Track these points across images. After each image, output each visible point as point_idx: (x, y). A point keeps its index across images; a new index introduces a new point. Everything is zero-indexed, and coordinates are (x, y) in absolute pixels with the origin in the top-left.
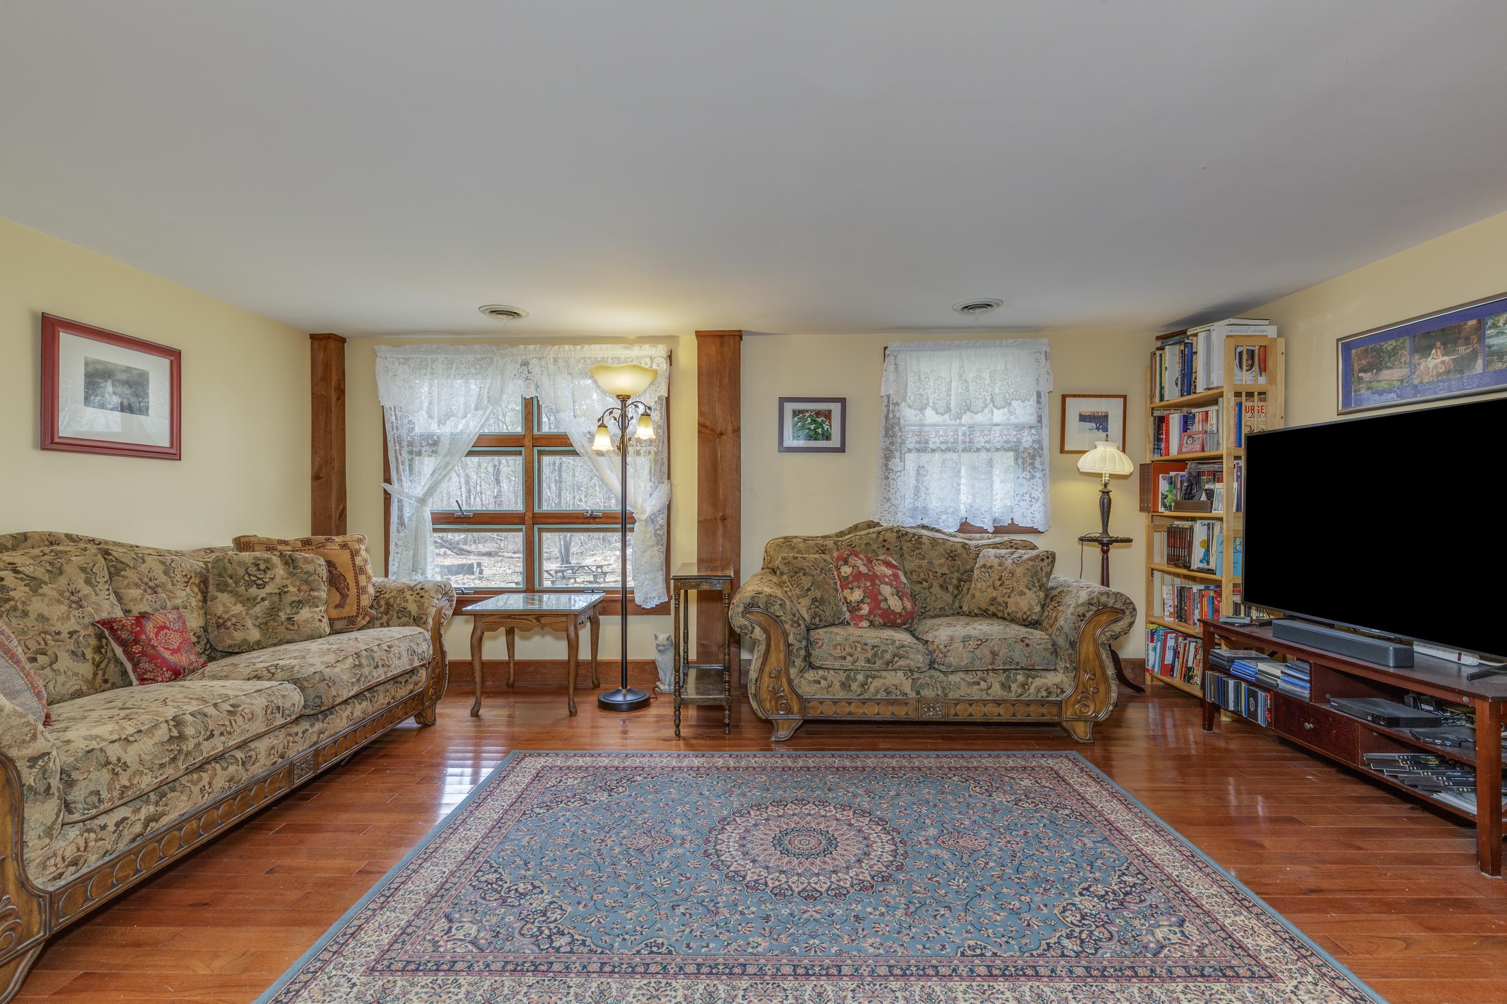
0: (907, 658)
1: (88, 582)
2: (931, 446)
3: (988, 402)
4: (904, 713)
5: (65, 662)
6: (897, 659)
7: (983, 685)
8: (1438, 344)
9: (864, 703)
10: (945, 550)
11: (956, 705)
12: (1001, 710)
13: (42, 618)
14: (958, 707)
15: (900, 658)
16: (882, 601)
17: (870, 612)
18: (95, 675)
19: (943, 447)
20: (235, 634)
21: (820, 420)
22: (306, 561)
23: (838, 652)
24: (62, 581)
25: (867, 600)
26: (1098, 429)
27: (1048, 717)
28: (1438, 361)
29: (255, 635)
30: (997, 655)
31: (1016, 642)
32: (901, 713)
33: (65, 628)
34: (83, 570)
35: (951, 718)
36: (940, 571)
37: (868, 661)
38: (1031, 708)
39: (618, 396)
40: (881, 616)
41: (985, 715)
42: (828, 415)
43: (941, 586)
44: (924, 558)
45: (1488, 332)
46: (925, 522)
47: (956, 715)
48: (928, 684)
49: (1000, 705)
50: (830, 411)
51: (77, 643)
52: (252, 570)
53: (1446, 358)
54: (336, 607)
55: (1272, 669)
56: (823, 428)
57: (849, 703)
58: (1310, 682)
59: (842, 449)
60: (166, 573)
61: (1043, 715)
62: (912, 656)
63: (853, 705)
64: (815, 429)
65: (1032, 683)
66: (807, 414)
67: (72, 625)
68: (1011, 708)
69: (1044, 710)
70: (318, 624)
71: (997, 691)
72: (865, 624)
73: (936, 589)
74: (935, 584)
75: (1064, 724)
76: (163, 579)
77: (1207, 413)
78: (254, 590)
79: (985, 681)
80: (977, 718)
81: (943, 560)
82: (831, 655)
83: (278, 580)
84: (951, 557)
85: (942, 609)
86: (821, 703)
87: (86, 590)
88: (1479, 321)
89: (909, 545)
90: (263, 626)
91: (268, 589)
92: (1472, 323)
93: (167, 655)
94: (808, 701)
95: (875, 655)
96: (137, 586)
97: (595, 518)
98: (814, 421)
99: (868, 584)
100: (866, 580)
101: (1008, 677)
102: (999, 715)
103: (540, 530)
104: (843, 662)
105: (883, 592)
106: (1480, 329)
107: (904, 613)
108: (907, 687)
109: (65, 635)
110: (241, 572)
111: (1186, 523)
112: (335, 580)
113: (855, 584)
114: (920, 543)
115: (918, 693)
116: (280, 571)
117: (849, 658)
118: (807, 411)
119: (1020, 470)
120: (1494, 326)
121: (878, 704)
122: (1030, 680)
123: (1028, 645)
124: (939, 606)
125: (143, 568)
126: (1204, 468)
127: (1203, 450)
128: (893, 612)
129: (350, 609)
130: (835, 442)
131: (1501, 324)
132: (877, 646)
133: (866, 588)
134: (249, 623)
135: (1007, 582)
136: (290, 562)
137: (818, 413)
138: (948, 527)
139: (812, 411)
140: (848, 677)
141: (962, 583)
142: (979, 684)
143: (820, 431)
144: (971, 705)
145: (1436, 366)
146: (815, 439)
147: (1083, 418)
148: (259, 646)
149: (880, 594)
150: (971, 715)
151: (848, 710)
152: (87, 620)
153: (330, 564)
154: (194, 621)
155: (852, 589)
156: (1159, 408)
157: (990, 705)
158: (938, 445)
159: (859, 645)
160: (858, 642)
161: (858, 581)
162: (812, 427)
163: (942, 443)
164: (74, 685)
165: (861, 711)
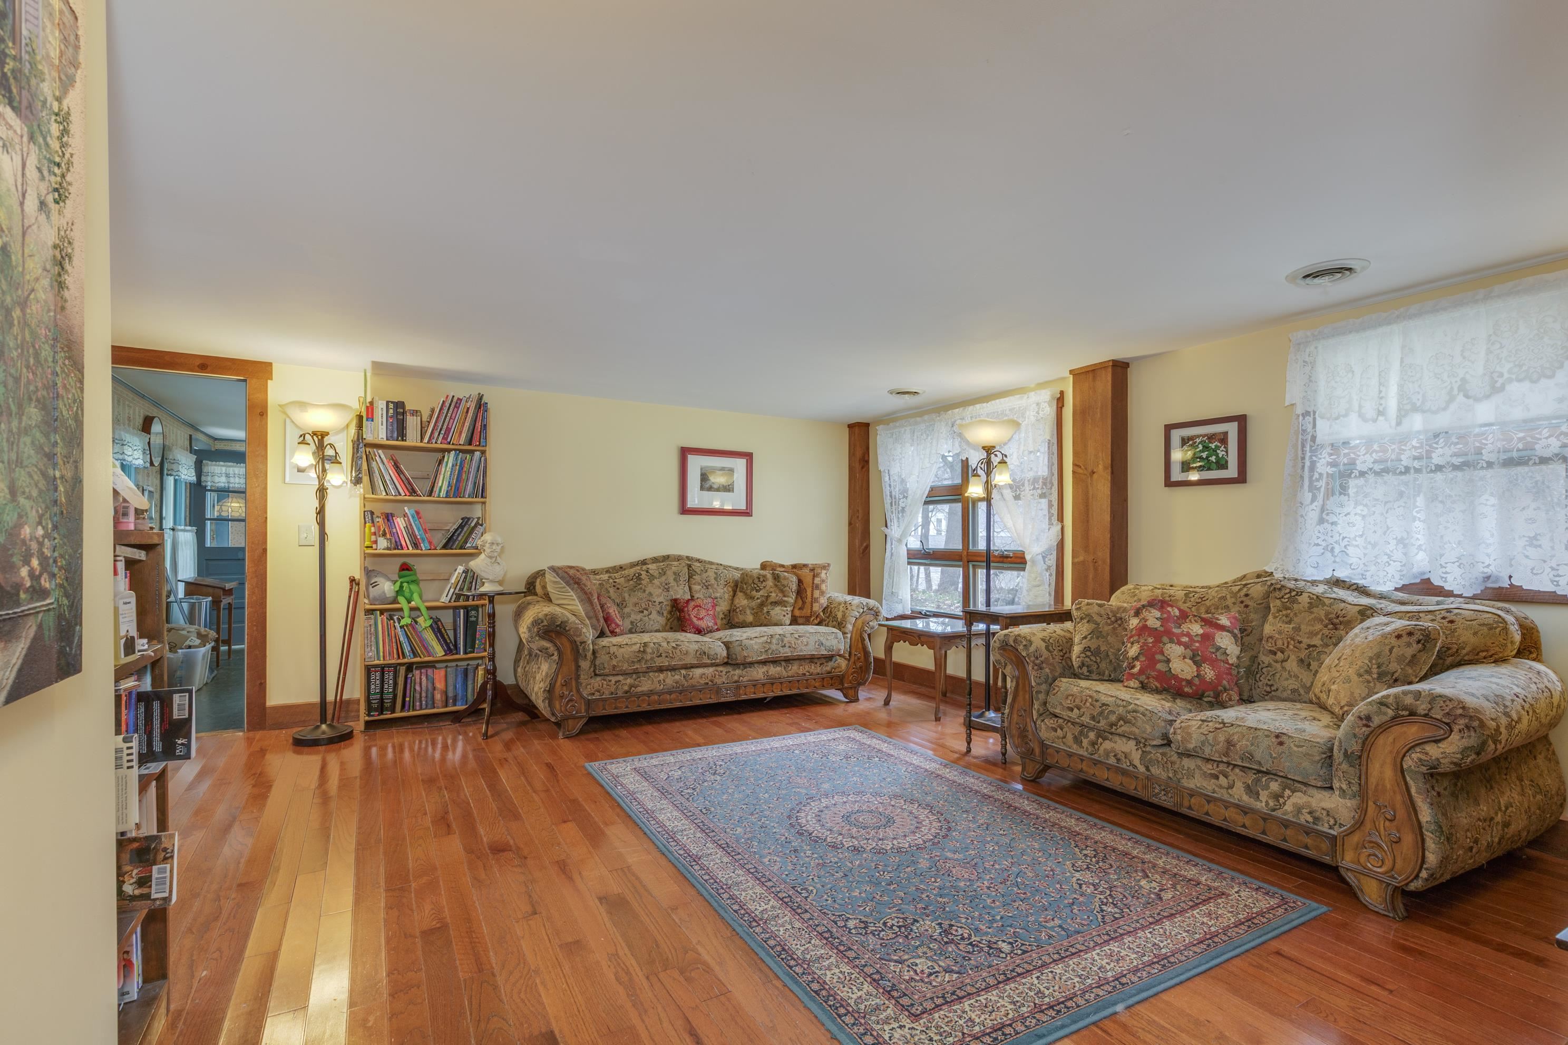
0: (1134, 725)
1: (675, 580)
2: (1360, 467)
3: (1455, 392)
4: (1133, 787)
5: (654, 615)
6: (1121, 722)
7: (1223, 781)
9: (1095, 764)
10: (1327, 615)
11: (1191, 796)
12: (1247, 821)
13: (650, 594)
14: (1193, 800)
15: (1125, 723)
16: (1160, 661)
17: (1141, 671)
18: (666, 624)
19: (1377, 467)
20: (740, 616)
21: (1213, 446)
22: (785, 578)
23: (1068, 703)
24: (663, 578)
25: (1142, 658)
27: (1315, 853)
29: (750, 618)
30: (1234, 746)
31: (1267, 736)
32: (1130, 787)
33: (658, 600)
34: (675, 573)
35: (1185, 811)
36: (1306, 641)
37: (1093, 718)
38: (1289, 832)
39: (984, 448)
40: (1157, 678)
41: (1225, 820)
42: (1223, 439)
46: (1341, 574)
47: (1190, 808)
48: (1158, 762)
49: (1246, 813)
50: (1226, 434)
51: (661, 608)
52: (756, 581)
54: (800, 609)
56: (1217, 455)
57: (1082, 760)
59: (1241, 478)
60: (716, 579)
61: (1306, 847)
62: (1139, 723)
63: (1084, 763)
64: (1207, 457)
65: (1289, 797)
66: (1198, 440)
67: (661, 599)
68: (1261, 822)
69: (1308, 841)
70: (782, 617)
71: (1239, 794)
72: (1133, 683)
73: (1292, 665)
74: (1293, 657)
75: (1343, 872)
76: (713, 581)
78: (754, 593)
79: (1226, 777)
80: (1216, 820)
81: (1318, 626)
82: (1061, 704)
83: (767, 588)
85: (1294, 691)
86: (1058, 752)
87: (673, 583)
89: (1278, 603)
90: (755, 615)
91: (761, 593)
93: (695, 620)
94: (1048, 747)
95: (1101, 713)
96: (699, 584)
97: (1007, 557)
98: (1206, 448)
99: (1150, 640)
100: (1149, 635)
101: (1258, 781)
102: (1244, 826)
103: (974, 566)
104: (1070, 713)
105: (1166, 653)
107: (1196, 681)
108: (1136, 756)
109: (657, 603)
110: (751, 581)
112: (800, 592)
115: (1148, 769)
116: (770, 583)
117: (1076, 710)
118: (1198, 436)
121: (1108, 769)
122: (1287, 792)
123: (1281, 744)
124: (1290, 687)
125: (705, 575)
128: (1175, 677)
129: (807, 612)
130: (1232, 471)
133: (1145, 644)
134: (748, 612)
136: (776, 578)
137: (1211, 437)
138: (1378, 584)
139: (1204, 436)
140: (1081, 732)
142: (1217, 778)
143: (1213, 459)
144: (1209, 802)
146: (1209, 469)
148: (751, 625)
149: (1162, 653)
150: (1207, 814)
151: (1080, 767)
152: (669, 598)
153: (800, 582)
154: (723, 607)
155: (1132, 643)
157: (1232, 809)
158: (1373, 466)
162: (1204, 455)
164: (657, 627)
165: (1092, 772)
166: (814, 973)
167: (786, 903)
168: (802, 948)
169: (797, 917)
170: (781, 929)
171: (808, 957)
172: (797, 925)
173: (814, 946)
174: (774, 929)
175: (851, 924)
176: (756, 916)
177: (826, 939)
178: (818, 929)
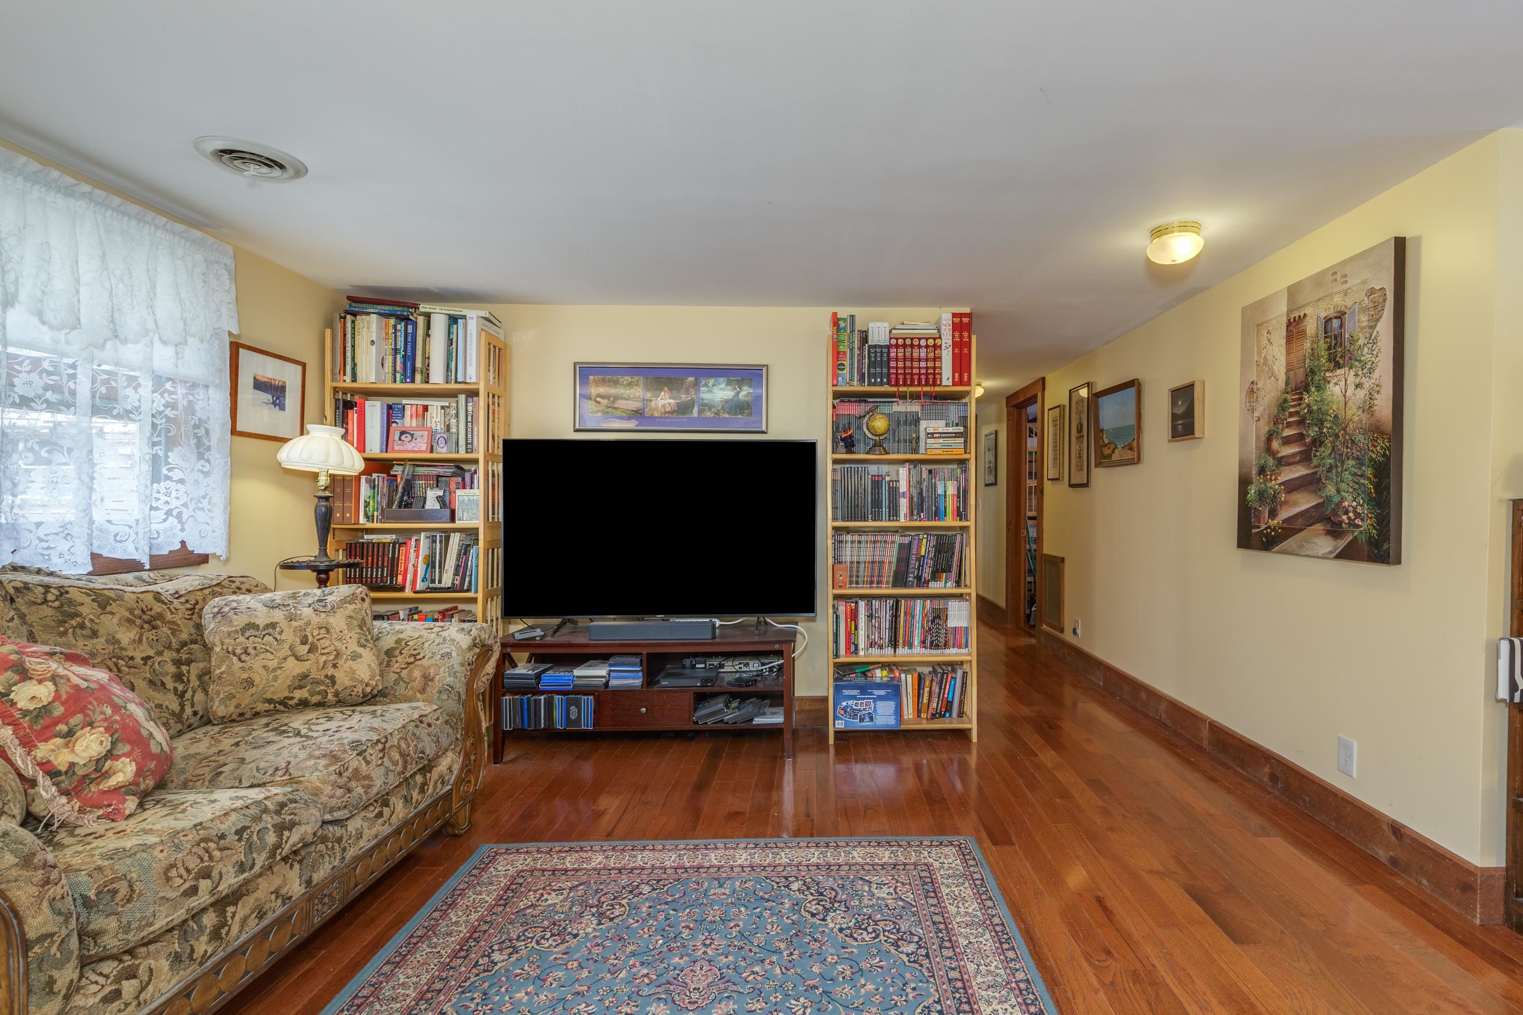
6: (286, 834)
8: (666, 388)
9: (218, 972)
11: (357, 868)
12: (402, 840)
14: (359, 870)
15: (290, 831)
23: (181, 884)
26: (274, 403)
27: (442, 818)
28: (666, 402)
37: (238, 868)
38: (428, 817)
41: (387, 860)
43: (151, 682)
44: (95, 634)
45: (702, 389)
47: (356, 885)
48: (323, 856)
53: (672, 401)
55: (596, 672)
57: (189, 995)
58: (642, 671)
61: (438, 819)
62: (304, 816)
65: (430, 779)
68: (412, 829)
69: (439, 811)
71: (399, 813)
75: (453, 819)
77: (426, 408)
80: (379, 871)
82: (163, 900)
84: (149, 622)
88: (696, 379)
89: (46, 611)
92: (691, 379)
95: (248, 849)
101: (409, 785)
102: (401, 849)
106: (696, 384)
108: (293, 882)
111: (388, 536)
113: (77, 719)
114: (71, 602)
115: (309, 882)
117: (203, 884)
119: (194, 458)
120: (706, 385)
126: (421, 471)
127: (432, 451)
131: (710, 385)
132: (244, 829)
135: (321, 644)
138: (75, 564)
141: (184, 668)
144: (372, 856)
145: (664, 406)
147: (260, 385)
150: (372, 872)
155: (70, 733)
156: (345, 391)
158: (40, 392)
159: (212, 845)
160: (206, 840)
161: (83, 710)
163: (46, 388)
166: (983, 914)
167: (969, 1003)
168: (981, 939)
169: (966, 977)
170: (992, 968)
171: (980, 930)
172: (971, 967)
173: (966, 937)
174: (1002, 972)
175: (911, 948)
176: (1016, 997)
177: (950, 940)
178: (951, 954)
